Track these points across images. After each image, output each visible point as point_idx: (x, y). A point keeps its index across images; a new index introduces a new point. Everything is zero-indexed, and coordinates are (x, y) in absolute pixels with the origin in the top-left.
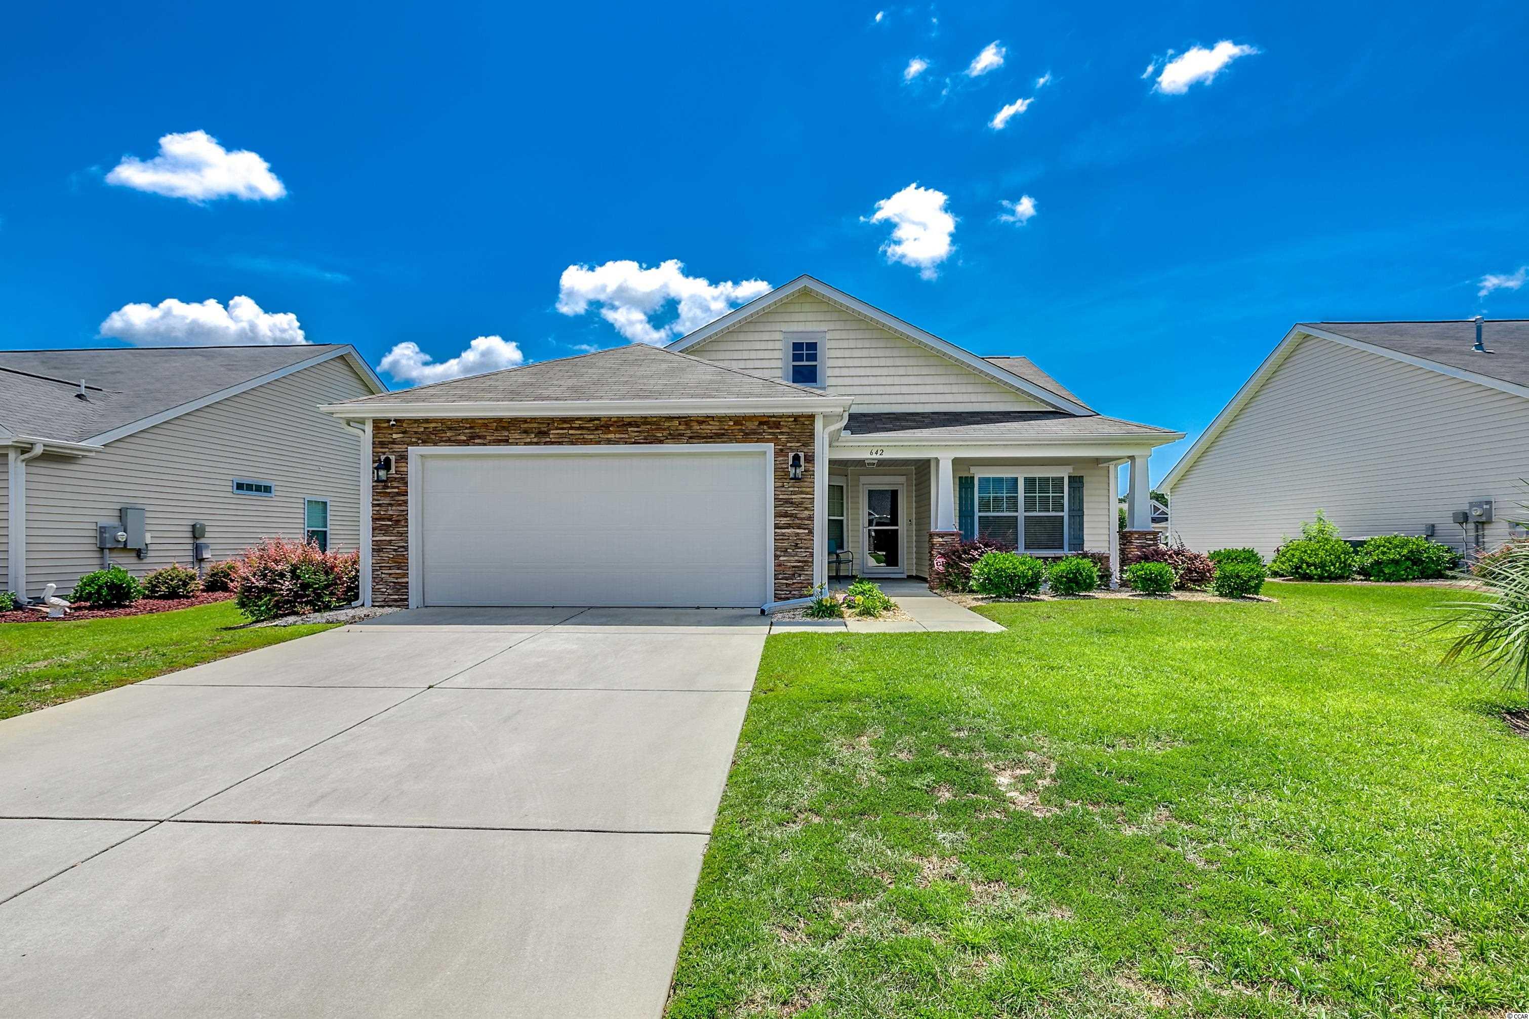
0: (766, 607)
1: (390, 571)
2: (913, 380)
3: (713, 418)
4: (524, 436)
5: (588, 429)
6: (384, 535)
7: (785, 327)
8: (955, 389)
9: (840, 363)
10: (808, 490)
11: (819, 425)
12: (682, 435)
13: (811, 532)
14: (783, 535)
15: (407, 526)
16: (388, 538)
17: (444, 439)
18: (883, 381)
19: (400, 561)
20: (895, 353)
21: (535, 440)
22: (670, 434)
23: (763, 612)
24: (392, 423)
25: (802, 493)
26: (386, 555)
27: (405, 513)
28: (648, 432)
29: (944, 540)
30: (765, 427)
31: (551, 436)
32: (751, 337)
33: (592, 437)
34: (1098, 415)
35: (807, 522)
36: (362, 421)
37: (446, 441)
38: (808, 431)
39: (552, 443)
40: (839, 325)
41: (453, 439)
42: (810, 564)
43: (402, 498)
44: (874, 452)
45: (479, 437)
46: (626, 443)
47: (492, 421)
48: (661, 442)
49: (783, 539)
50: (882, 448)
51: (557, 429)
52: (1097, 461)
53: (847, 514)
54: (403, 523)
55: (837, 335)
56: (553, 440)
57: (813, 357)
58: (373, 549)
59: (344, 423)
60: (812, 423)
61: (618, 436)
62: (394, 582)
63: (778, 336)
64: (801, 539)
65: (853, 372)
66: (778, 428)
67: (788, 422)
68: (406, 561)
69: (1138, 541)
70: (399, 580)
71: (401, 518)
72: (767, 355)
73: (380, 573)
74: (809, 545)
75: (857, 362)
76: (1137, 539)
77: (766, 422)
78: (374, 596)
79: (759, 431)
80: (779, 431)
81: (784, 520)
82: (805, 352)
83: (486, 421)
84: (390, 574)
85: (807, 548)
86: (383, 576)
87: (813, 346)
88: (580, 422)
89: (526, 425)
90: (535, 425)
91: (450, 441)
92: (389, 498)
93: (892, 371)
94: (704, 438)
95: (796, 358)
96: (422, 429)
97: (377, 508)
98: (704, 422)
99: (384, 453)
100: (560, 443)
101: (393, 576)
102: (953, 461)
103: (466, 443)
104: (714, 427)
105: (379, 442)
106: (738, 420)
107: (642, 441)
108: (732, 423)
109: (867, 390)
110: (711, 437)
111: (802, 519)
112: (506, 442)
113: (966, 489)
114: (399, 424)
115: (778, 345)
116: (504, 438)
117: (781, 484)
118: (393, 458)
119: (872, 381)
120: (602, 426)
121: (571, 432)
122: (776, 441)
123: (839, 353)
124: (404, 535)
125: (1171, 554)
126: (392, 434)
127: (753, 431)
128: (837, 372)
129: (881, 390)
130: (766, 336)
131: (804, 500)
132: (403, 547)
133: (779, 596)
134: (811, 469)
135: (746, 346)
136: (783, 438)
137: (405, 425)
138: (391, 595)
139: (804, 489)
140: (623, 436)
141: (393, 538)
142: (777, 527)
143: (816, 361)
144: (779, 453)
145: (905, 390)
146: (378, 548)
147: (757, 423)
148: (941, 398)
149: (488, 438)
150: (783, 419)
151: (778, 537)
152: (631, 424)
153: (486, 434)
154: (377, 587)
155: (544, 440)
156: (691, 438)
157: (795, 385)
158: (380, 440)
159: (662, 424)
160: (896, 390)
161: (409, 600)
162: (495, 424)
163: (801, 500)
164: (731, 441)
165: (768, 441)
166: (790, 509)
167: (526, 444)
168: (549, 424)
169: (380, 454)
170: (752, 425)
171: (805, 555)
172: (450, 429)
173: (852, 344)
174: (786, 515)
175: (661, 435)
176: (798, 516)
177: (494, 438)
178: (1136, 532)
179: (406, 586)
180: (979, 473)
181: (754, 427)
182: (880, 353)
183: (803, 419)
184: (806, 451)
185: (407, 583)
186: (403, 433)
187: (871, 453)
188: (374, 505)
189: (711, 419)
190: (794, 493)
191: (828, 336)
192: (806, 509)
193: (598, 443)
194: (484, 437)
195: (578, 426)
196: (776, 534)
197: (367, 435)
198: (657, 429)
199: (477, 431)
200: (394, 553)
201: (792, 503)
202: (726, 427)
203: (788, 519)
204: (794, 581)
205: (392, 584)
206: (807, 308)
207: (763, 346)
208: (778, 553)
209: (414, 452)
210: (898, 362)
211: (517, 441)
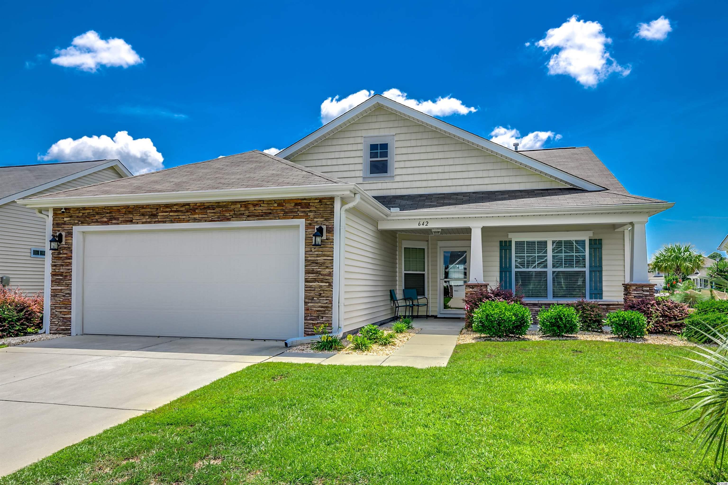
0: (289, 341)
1: (61, 310)
2: (458, 168)
3: (263, 201)
4: (142, 217)
5: (181, 211)
6: (58, 285)
7: (364, 134)
8: (492, 174)
9: (404, 157)
10: (329, 253)
11: (337, 205)
12: (243, 214)
13: (330, 285)
14: (311, 287)
15: (71, 280)
16: (60, 288)
17: (94, 220)
18: (436, 169)
19: (66, 303)
20: (446, 148)
21: (148, 220)
22: (235, 214)
23: (286, 344)
24: (63, 210)
25: (324, 255)
26: (58, 299)
27: (70, 271)
28: (220, 213)
29: (473, 290)
30: (299, 207)
31: (159, 217)
32: (341, 142)
33: (184, 217)
34: (607, 190)
35: (327, 277)
36: (47, 210)
37: (94, 222)
38: (329, 209)
39: (159, 222)
40: (404, 130)
41: (99, 220)
42: (329, 309)
43: (69, 261)
44: (421, 223)
45: (115, 219)
46: (206, 221)
47: (122, 207)
48: (228, 220)
49: (310, 290)
50: (426, 220)
51: (163, 212)
52: (614, 227)
53: (428, 270)
54: (68, 278)
55: (402, 137)
56: (160, 220)
57: (385, 154)
58: (51, 295)
59: (36, 211)
60: (332, 204)
61: (200, 216)
62: (63, 318)
63: (359, 140)
64: (324, 290)
65: (414, 164)
66: (308, 208)
67: (315, 203)
68: (70, 303)
69: (636, 292)
70: (66, 316)
71: (68, 274)
72: (353, 154)
73: (54, 311)
74: (329, 295)
75: (417, 157)
76: (635, 290)
77: (300, 203)
78: (51, 327)
79: (294, 210)
80: (309, 210)
81: (312, 276)
82: (379, 151)
83: (119, 208)
84: (61, 312)
85: (328, 297)
86: (57, 313)
87: (385, 146)
88: (177, 207)
89: (143, 210)
90: (149, 210)
91: (97, 222)
92: (61, 261)
93: (443, 162)
94: (257, 216)
95: (373, 155)
96: (81, 214)
97: (54, 268)
98: (257, 204)
99: (59, 231)
100: (164, 222)
101: (62, 313)
102: (482, 229)
103: (106, 223)
104: (264, 208)
105: (57, 223)
106: (281, 203)
107: (216, 219)
108: (276, 205)
109: (424, 177)
110: (262, 216)
111: (325, 275)
112: (131, 221)
113: (506, 250)
114: (67, 211)
115: (360, 147)
116: (130, 219)
117: (309, 249)
118: (64, 234)
119: (428, 170)
120: (190, 210)
121: (171, 214)
122: (306, 217)
123: (404, 151)
124: (69, 285)
125: (653, 304)
126: (63, 218)
127: (291, 210)
128: (402, 165)
129: (435, 177)
130: (352, 141)
131: (325, 261)
132: (68, 294)
133: (307, 333)
134: (331, 238)
135: (338, 148)
136: (311, 215)
137: (71, 212)
138: (61, 326)
139: (326, 253)
140: (204, 216)
141: (63, 288)
142: (306, 281)
143: (387, 157)
144: (308, 226)
145: (452, 176)
146: (54, 295)
147: (293, 205)
148: (479, 181)
149: (120, 219)
150: (312, 201)
151: (307, 289)
152: (209, 208)
153: (118, 216)
154: (53, 320)
155: (154, 220)
156: (248, 216)
157: (372, 175)
158: (57, 222)
159: (229, 207)
160: (446, 176)
161: (72, 330)
162: (124, 210)
163: (323, 261)
164: (275, 218)
165: (301, 217)
166: (316, 268)
167: (143, 223)
168: (157, 209)
169: (57, 231)
170: (290, 206)
171: (325, 302)
172: (98, 214)
173: (413, 143)
174: (312, 272)
175: (228, 215)
176: (322, 273)
177: (123, 219)
178: (634, 285)
179: (69, 320)
180: (515, 238)
181: (291, 208)
182: (435, 149)
183: (325, 201)
184: (327, 224)
185: (70, 318)
186: (71, 217)
187: (419, 224)
188: (53, 266)
189: (262, 202)
190: (318, 256)
191: (396, 138)
192: (327, 267)
193: (188, 221)
194: (117, 219)
195: (175, 209)
196: (306, 287)
197: (50, 220)
198: (226, 211)
199: (114, 214)
200: (63, 298)
201: (317, 263)
202: (272, 208)
203: (314, 275)
204: (318, 322)
205: (62, 319)
206: (381, 118)
207: (350, 148)
208: (307, 300)
209: (77, 230)
210: (448, 155)
211: (138, 221)
